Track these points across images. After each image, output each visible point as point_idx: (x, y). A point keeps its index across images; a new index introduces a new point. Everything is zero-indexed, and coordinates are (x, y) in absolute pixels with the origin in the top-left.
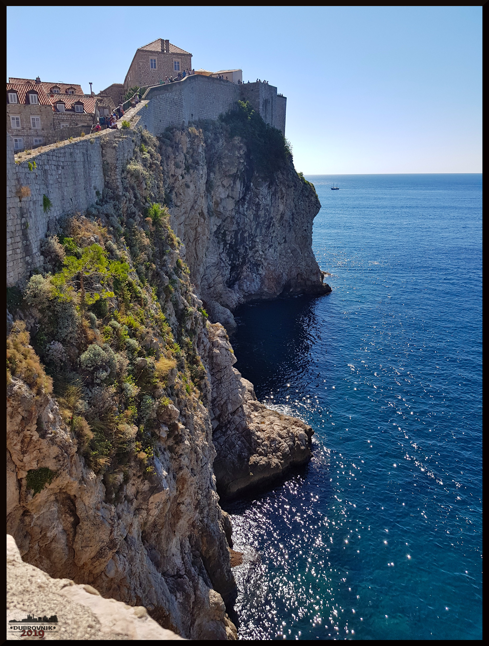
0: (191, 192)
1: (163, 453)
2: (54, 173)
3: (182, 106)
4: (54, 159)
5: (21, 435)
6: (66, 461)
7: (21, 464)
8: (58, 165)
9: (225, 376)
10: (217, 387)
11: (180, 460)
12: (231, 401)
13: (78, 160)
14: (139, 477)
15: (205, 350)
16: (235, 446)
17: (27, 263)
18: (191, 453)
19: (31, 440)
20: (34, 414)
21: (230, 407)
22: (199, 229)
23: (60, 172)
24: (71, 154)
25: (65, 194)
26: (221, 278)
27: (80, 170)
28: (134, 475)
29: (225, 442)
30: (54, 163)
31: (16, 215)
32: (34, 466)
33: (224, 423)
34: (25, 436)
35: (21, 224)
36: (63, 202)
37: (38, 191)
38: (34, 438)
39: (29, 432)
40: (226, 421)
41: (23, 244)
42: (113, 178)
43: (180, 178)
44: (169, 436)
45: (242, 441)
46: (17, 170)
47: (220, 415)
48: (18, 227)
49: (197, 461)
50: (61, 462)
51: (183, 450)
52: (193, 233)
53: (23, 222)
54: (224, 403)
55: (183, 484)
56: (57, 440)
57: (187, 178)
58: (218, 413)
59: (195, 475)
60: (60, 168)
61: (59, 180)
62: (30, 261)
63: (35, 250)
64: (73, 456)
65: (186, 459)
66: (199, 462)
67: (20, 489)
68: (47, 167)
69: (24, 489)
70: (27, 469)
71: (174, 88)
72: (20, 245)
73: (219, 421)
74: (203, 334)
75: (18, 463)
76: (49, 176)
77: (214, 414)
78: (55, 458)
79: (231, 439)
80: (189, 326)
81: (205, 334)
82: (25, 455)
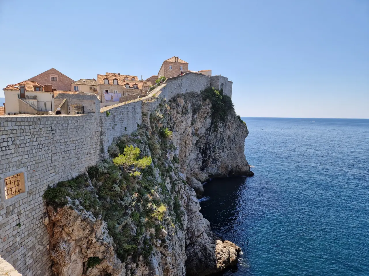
0: (184, 124)
1: (158, 255)
2: (118, 116)
3: (182, 86)
4: (119, 110)
5: (88, 239)
6: (107, 254)
7: (86, 254)
8: (121, 113)
9: (195, 217)
10: (190, 222)
11: (166, 260)
12: (197, 230)
13: (130, 110)
14: (144, 266)
15: (185, 202)
16: (198, 255)
17: (101, 157)
18: (172, 256)
19: (92, 242)
20: (94, 229)
21: (196, 233)
22: (187, 142)
23: (121, 116)
24: (127, 108)
25: (123, 125)
26: (197, 166)
27: (131, 115)
28: (142, 265)
29: (193, 252)
30: (118, 112)
31: (98, 135)
32: (92, 255)
33: (193, 241)
34: (89, 240)
35: (100, 139)
36: (121, 129)
37: (110, 124)
38: (93, 241)
39: (91, 238)
40: (194, 241)
41: (100, 148)
42: (146, 118)
43: (179, 118)
44: (161, 246)
45: (202, 252)
46: (101, 115)
47: (191, 237)
48: (99, 140)
49: (175, 261)
50: (105, 255)
51: (168, 254)
52: (184, 144)
53: (101, 137)
54: (194, 231)
55: (167, 273)
56: (104, 243)
57: (182, 118)
58: (190, 236)
59: (174, 268)
60: (122, 114)
61: (121, 119)
62: (103, 156)
63: (106, 151)
64: (111, 252)
65: (169, 259)
66: (177, 261)
67: (84, 268)
68: (115, 114)
69: (86, 267)
70: (88, 257)
71: (179, 79)
72: (99, 148)
73: (190, 240)
74: (184, 194)
75: (84, 254)
76: (116, 118)
77: (188, 237)
78: (102, 252)
79: (196, 251)
80: (177, 190)
81: (185, 194)
82: (88, 250)
